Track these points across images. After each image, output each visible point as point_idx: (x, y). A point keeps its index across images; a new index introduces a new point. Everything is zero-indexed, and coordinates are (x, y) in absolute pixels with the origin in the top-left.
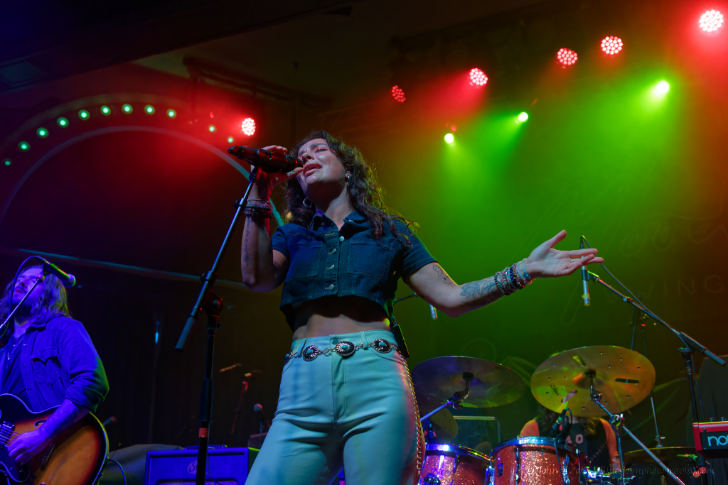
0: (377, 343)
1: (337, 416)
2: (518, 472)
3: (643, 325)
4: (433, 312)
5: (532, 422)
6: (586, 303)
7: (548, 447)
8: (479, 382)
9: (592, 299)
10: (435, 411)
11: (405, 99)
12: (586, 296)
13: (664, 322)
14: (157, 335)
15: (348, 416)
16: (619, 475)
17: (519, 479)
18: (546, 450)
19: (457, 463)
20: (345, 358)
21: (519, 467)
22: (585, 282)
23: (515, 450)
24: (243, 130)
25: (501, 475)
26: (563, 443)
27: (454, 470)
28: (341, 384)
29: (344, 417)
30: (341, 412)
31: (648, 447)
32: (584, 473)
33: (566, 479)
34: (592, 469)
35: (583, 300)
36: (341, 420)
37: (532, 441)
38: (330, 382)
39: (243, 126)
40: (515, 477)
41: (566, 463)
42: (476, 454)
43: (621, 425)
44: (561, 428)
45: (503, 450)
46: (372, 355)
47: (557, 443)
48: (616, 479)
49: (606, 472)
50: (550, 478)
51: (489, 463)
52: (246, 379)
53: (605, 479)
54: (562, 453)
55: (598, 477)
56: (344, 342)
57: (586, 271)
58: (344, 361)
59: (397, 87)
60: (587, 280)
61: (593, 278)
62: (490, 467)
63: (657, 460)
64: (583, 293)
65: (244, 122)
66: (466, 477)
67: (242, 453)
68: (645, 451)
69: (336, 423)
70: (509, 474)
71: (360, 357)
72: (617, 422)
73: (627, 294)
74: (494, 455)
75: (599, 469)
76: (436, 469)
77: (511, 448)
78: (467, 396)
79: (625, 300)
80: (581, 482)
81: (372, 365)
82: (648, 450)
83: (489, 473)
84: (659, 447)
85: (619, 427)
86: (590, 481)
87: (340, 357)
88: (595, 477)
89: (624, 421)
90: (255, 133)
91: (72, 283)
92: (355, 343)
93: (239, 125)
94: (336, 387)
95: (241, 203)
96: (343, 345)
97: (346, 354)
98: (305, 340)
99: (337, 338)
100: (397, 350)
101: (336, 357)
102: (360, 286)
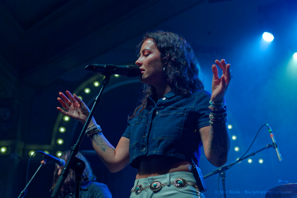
0: (177, 182)
20: (155, 192)
46: (173, 190)
56: (156, 182)
81: (172, 196)
87: (152, 192)
92: (162, 182)
95: (96, 99)
96: (155, 184)
97: (156, 190)
98: (138, 180)
99: (152, 179)
100: (193, 186)
101: (150, 192)
102: (159, 147)
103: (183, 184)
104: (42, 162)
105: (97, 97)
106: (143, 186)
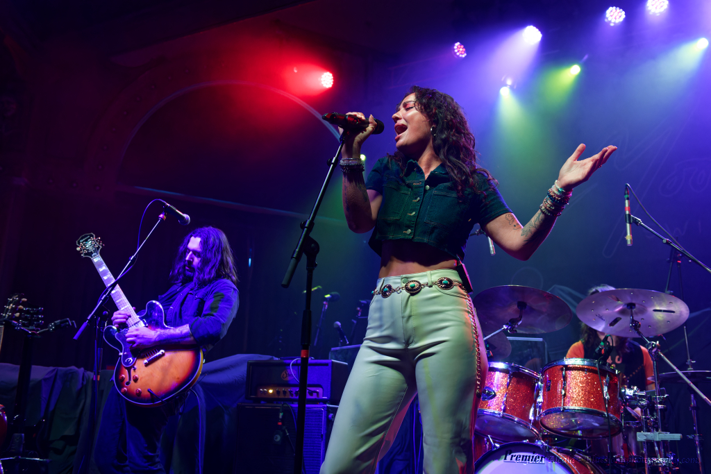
0: (441, 282)
1: (408, 343)
2: (564, 388)
3: (679, 262)
4: (492, 249)
5: (578, 344)
6: (629, 243)
7: (591, 368)
8: (532, 310)
9: (633, 240)
10: (492, 334)
11: (465, 54)
12: (629, 237)
13: (699, 262)
14: (250, 260)
15: (416, 343)
16: (653, 393)
17: (565, 395)
18: (588, 370)
19: (510, 378)
20: (412, 295)
21: (565, 384)
22: (628, 225)
23: (562, 370)
24: (323, 83)
25: (549, 390)
26: (605, 363)
27: (508, 385)
28: (410, 317)
29: (413, 344)
30: (411, 340)
31: (680, 370)
32: (623, 391)
33: (606, 395)
34: (630, 388)
35: (626, 241)
36: (411, 347)
37: (578, 362)
38: (401, 315)
39: (322, 79)
40: (561, 393)
41: (606, 382)
42: (527, 371)
43: (657, 350)
44: (603, 351)
45: (551, 369)
46: (435, 292)
47: (599, 364)
48: (650, 397)
49: (641, 390)
50: (592, 394)
51: (538, 380)
52: (326, 299)
53: (640, 396)
54: (603, 373)
55: (634, 395)
56: (413, 281)
57: (629, 215)
58: (411, 297)
59: (458, 43)
60: (630, 223)
61: (636, 222)
62: (540, 383)
63: (688, 381)
64: (626, 234)
65: (323, 76)
66: (518, 390)
67: (326, 364)
68: (677, 373)
69: (408, 349)
70: (556, 389)
71: (426, 293)
72: (653, 348)
73: (666, 236)
74: (543, 373)
75: (635, 388)
76: (492, 384)
77: (559, 367)
78: (521, 322)
79: (664, 241)
80: (619, 398)
81: (436, 300)
82: (680, 373)
83: (539, 389)
84: (690, 370)
85: (655, 352)
86: (628, 397)
87: (409, 294)
88: (632, 394)
89: (660, 348)
90: (333, 85)
91: (187, 222)
92: (422, 282)
93: (319, 79)
94: (405, 319)
95: (333, 162)
96: (412, 284)
97: (413, 291)
98: (383, 279)
99: (407, 278)
100: (460, 286)
101: (405, 294)
102: (434, 235)
103: (448, 285)
104: (161, 216)
105: (334, 158)
106: (394, 287)
